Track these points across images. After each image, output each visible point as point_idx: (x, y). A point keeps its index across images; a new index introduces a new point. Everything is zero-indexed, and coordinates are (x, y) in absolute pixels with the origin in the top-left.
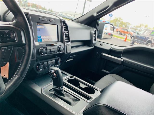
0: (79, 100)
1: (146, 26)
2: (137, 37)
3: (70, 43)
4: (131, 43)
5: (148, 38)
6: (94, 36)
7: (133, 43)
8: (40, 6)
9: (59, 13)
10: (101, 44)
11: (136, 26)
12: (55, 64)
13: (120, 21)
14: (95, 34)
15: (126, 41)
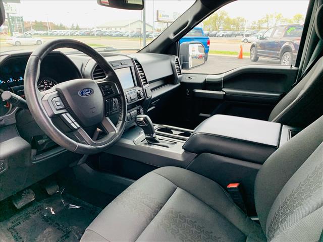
0: (176, 143)
1: (279, 18)
2: (263, 46)
3: (147, 85)
4: (252, 59)
5: (281, 42)
6: (177, 68)
7: (256, 60)
8: (51, 23)
9: (94, 30)
10: (189, 78)
11: (257, 22)
12: (139, 113)
13: (223, 17)
14: (178, 63)
15: (242, 57)
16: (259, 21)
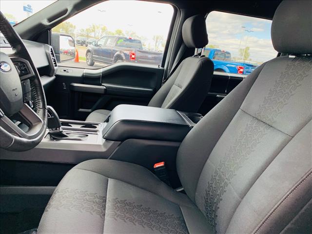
0: (88, 135)
1: (104, 30)
4: (89, 63)
5: (114, 50)
6: (53, 59)
7: (92, 64)
10: (65, 71)
11: (85, 30)
14: (53, 54)
15: (78, 61)
16: (87, 29)
